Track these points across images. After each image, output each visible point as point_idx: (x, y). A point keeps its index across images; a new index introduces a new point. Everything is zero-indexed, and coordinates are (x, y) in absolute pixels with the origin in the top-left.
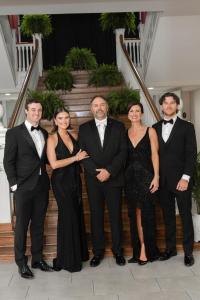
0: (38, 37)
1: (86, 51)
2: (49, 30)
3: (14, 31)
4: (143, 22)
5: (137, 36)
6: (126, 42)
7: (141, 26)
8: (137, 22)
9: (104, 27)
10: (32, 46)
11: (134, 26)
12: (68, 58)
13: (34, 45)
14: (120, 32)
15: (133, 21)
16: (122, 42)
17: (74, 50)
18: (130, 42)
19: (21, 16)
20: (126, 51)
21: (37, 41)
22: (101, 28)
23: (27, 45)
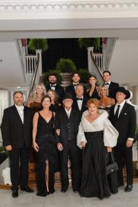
0: (39, 52)
1: (69, 61)
2: (46, 47)
3: (24, 48)
4: (105, 43)
5: (101, 52)
6: (94, 55)
7: (103, 45)
8: (101, 43)
9: (81, 45)
11: (99, 45)
12: (58, 65)
13: (37, 56)
14: (91, 49)
15: (99, 42)
16: (91, 55)
17: (62, 60)
18: (97, 55)
19: (28, 40)
20: (94, 61)
21: (38, 54)
22: (79, 46)
23: (32, 57)
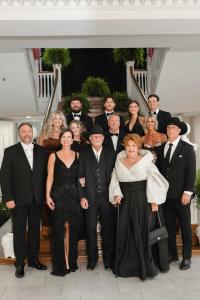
0: (58, 67)
1: (100, 80)
2: (68, 61)
3: (37, 61)
4: (151, 56)
5: (145, 68)
6: (135, 73)
7: (148, 59)
8: (145, 56)
9: (117, 59)
10: (53, 74)
11: (142, 59)
12: (85, 86)
13: (54, 74)
14: (130, 64)
15: (142, 55)
16: (132, 72)
17: (89, 79)
18: (139, 72)
19: (43, 50)
20: (136, 81)
21: (57, 70)
22: (113, 60)
23: (48, 74)
